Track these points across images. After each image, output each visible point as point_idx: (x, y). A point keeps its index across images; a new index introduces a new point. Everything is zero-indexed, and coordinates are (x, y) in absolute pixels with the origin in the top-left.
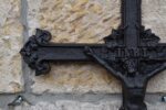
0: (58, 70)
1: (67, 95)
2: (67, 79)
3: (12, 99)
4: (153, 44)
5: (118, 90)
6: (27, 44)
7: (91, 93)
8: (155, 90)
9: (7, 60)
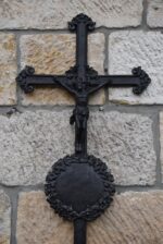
0: (38, 92)
1: (43, 107)
2: (43, 97)
3: (9, 110)
4: (93, 75)
5: (73, 103)
6: (20, 74)
7: (57, 105)
8: (94, 103)
9: (7, 85)
